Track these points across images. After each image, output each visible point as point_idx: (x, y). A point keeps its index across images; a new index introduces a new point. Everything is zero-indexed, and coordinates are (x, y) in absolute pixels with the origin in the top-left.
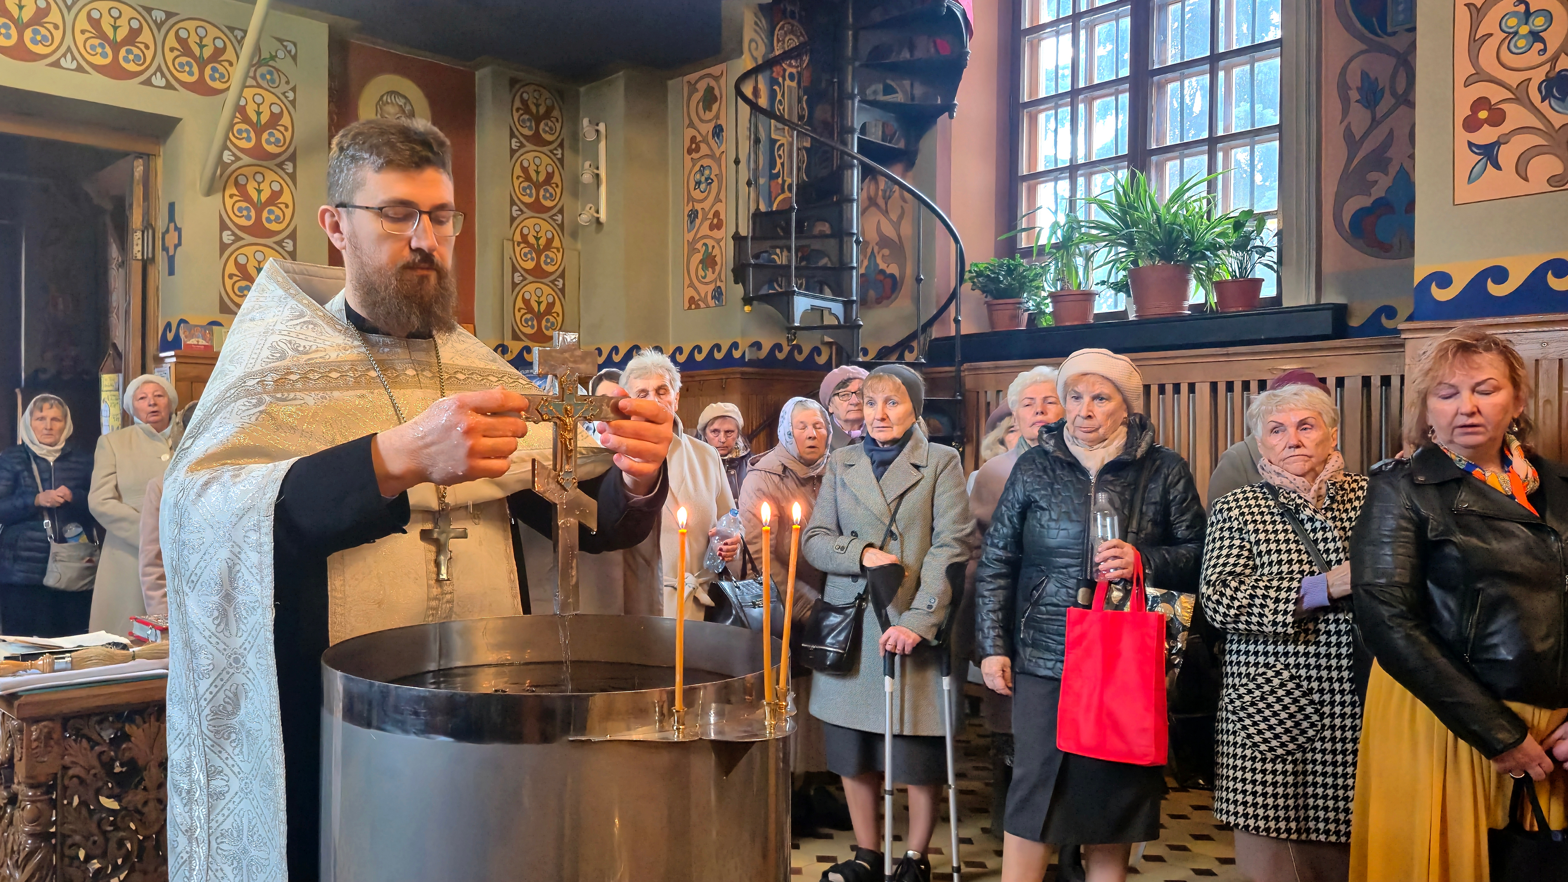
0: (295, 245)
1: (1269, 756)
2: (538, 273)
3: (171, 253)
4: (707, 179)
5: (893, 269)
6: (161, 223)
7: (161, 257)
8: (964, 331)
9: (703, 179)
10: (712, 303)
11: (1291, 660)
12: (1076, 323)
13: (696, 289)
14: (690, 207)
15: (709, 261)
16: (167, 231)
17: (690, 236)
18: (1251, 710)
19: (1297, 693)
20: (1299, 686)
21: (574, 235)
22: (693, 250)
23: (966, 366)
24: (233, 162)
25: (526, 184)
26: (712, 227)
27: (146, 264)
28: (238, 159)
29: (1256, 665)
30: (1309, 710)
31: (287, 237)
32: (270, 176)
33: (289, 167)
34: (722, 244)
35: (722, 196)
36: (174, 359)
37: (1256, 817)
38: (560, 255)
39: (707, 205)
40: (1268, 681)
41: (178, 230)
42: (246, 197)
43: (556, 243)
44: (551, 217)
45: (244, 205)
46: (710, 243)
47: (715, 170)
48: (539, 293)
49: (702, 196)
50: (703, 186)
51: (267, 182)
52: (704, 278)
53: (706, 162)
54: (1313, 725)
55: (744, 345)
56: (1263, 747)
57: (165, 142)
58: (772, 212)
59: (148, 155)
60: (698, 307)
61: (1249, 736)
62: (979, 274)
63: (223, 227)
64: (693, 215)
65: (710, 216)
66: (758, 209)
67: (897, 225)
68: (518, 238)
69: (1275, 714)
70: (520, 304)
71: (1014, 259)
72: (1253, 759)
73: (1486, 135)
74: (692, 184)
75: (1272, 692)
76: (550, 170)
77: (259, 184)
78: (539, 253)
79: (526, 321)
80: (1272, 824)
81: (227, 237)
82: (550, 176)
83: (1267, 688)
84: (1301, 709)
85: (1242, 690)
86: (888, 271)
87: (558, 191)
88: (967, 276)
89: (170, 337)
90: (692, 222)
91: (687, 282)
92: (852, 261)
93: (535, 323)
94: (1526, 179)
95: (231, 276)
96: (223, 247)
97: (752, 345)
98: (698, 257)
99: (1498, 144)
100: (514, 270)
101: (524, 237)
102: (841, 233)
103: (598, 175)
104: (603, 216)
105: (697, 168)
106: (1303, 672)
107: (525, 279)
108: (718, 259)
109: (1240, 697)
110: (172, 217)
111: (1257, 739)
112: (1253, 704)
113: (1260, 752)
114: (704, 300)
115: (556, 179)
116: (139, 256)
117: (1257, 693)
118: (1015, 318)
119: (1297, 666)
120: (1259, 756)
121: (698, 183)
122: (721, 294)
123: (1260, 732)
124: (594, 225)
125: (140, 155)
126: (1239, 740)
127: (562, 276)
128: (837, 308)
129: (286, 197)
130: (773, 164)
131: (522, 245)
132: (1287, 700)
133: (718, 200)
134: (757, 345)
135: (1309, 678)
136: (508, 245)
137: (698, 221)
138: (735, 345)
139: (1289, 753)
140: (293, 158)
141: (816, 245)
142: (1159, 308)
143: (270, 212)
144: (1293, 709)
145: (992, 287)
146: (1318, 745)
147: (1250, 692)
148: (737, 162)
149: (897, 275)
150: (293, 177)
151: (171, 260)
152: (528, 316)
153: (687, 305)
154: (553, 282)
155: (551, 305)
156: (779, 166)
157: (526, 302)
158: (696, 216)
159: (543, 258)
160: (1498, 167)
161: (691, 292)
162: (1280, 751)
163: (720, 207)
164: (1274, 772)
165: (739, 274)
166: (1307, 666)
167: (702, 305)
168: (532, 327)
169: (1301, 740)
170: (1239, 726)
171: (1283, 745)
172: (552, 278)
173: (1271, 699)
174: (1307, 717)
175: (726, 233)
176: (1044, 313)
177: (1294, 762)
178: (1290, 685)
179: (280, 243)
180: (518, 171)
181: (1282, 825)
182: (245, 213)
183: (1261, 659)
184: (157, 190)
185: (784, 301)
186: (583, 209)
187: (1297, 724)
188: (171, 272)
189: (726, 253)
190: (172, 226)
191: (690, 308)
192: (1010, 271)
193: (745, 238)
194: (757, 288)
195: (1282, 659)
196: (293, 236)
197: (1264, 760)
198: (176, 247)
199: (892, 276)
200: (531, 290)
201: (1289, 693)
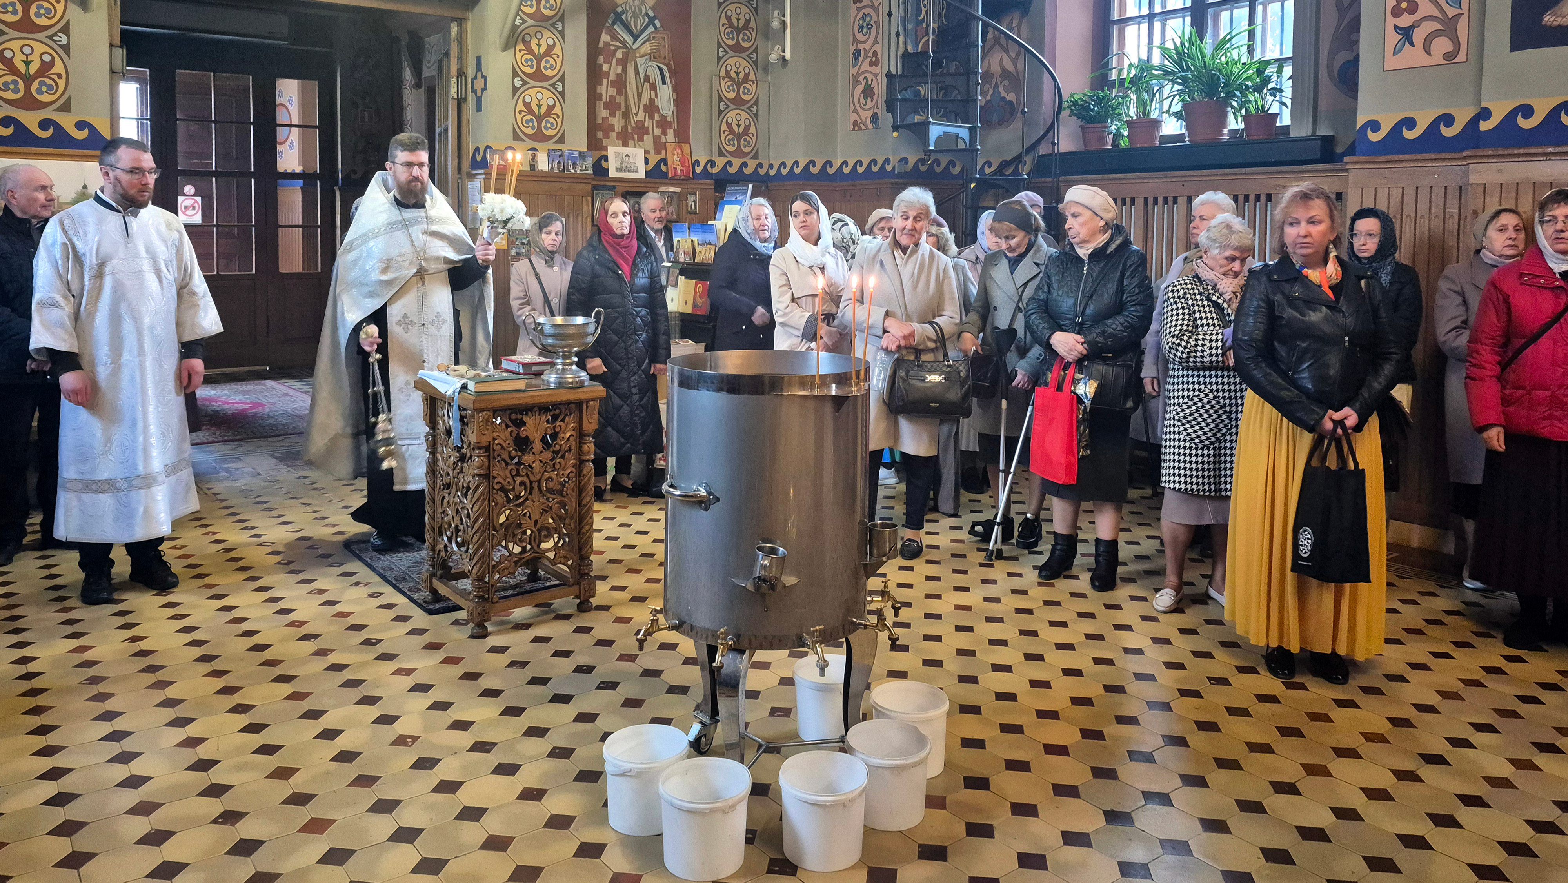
0: (563, 87)
1: (1200, 445)
2: (738, 102)
3: (479, 94)
4: (868, 25)
5: (1011, 97)
6: (470, 72)
7: (471, 97)
8: (1062, 150)
9: (865, 25)
10: (870, 126)
11: (1214, 387)
12: (1146, 145)
13: (858, 114)
14: (855, 47)
15: (868, 92)
16: (475, 78)
17: (854, 71)
18: (1190, 418)
19: (1217, 407)
20: (1218, 402)
21: (766, 70)
22: (856, 83)
23: (1062, 178)
24: (521, 24)
25: (729, 30)
26: (872, 64)
27: (460, 102)
28: (524, 21)
29: (1194, 390)
30: (1224, 417)
31: (558, 81)
32: (546, 34)
33: (559, 26)
34: (879, 78)
35: (879, 40)
36: (483, 176)
37: (1191, 483)
38: (754, 86)
39: (867, 46)
40: (1201, 400)
41: (484, 78)
42: (530, 51)
43: (752, 76)
44: (748, 56)
45: (529, 57)
46: (870, 77)
47: (874, 18)
48: (738, 117)
49: (864, 38)
50: (865, 30)
51: (544, 38)
52: (865, 105)
53: (867, 11)
54: (1226, 426)
55: (894, 161)
56: (1197, 441)
57: (473, 8)
58: (917, 53)
59: (461, 19)
60: (860, 129)
61: (1189, 434)
62: (1075, 103)
63: (515, 74)
64: (857, 53)
65: (870, 54)
66: (906, 50)
67: (1015, 62)
68: (723, 73)
69: (1204, 420)
70: (724, 127)
71: (1103, 91)
72: (1190, 448)
73: (1405, 21)
74: (856, 28)
75: (1203, 407)
76: (748, 18)
77: (539, 40)
78: (739, 85)
79: (729, 141)
80: (1201, 487)
81: (518, 82)
82: (748, 22)
83: (1200, 404)
84: (1220, 416)
85: (1184, 406)
86: (1008, 98)
87: (754, 34)
88: (1065, 105)
89: (479, 158)
90: (856, 59)
91: (852, 108)
92: (977, 95)
93: (736, 142)
94: (1429, 54)
95: (520, 112)
96: (515, 89)
97: (901, 160)
98: (860, 88)
99: (1413, 27)
100: (720, 100)
101: (728, 72)
102: (969, 72)
103: (784, 22)
104: (788, 55)
105: (861, 15)
106: (1221, 394)
107: (728, 106)
108: (875, 90)
109: (1183, 410)
110: (479, 68)
111: (1193, 436)
112: (1191, 414)
113: (1195, 444)
114: (865, 124)
115: (752, 24)
116: (455, 96)
117: (1194, 408)
118: (1103, 139)
119: (1217, 391)
120: (1194, 446)
121: (861, 28)
122: (877, 118)
123: (1195, 432)
124: (780, 62)
125: (454, 19)
126: (1182, 437)
127: (756, 103)
128: (964, 133)
129: (557, 50)
130: (918, 12)
131: (727, 80)
132: (1211, 411)
133: (876, 42)
134: (904, 160)
135: (1224, 398)
136: (715, 80)
137: (861, 59)
138: (887, 161)
139: (1212, 443)
140: (562, 19)
141: (949, 81)
142: (1204, 135)
143: (547, 61)
144: (1215, 416)
145: (1084, 113)
146: (1228, 438)
147: (1189, 407)
148: (890, 14)
149: (1015, 102)
150: (562, 33)
151: (479, 100)
152: (731, 137)
153: (851, 127)
154: (749, 108)
155: (748, 127)
156: (923, 13)
157: (729, 125)
158: (859, 55)
159: (742, 89)
160: (1412, 45)
161: (854, 117)
162: (1207, 442)
163: (877, 48)
164: (1203, 455)
165: (890, 106)
166: (1223, 391)
167: (863, 127)
168: (733, 145)
169: (1219, 435)
170: (1182, 428)
171: (1208, 438)
172: (749, 105)
173: (1202, 411)
174: (1223, 421)
175: (881, 70)
176: (1123, 136)
177: (1214, 449)
178: (1213, 402)
179: (553, 85)
180: (723, 20)
181: (1207, 487)
182: (529, 63)
183: (1196, 387)
184: (467, 46)
185: (921, 130)
186: (773, 50)
187: (1217, 425)
188: (479, 109)
189: (880, 86)
190: (479, 74)
191: (854, 129)
192: (1099, 101)
193: (895, 75)
194: (902, 120)
195: (1209, 386)
196: (562, 80)
197: (1197, 449)
198: (483, 90)
199: (1011, 102)
200: (732, 116)
201: (1212, 407)
